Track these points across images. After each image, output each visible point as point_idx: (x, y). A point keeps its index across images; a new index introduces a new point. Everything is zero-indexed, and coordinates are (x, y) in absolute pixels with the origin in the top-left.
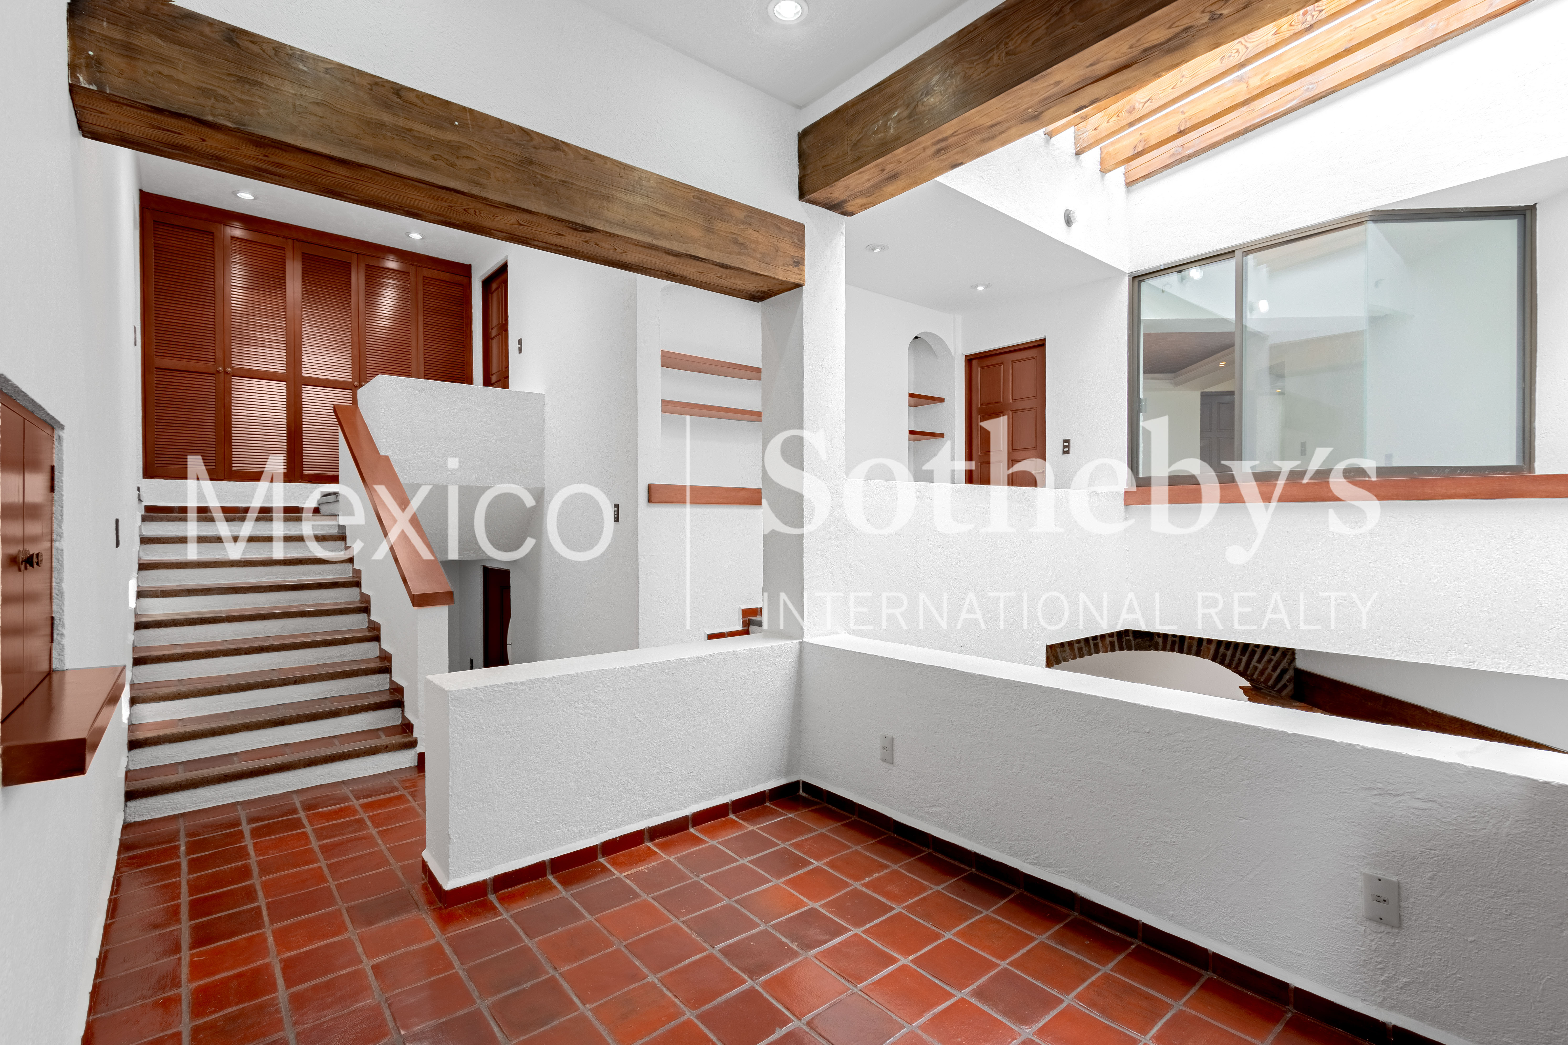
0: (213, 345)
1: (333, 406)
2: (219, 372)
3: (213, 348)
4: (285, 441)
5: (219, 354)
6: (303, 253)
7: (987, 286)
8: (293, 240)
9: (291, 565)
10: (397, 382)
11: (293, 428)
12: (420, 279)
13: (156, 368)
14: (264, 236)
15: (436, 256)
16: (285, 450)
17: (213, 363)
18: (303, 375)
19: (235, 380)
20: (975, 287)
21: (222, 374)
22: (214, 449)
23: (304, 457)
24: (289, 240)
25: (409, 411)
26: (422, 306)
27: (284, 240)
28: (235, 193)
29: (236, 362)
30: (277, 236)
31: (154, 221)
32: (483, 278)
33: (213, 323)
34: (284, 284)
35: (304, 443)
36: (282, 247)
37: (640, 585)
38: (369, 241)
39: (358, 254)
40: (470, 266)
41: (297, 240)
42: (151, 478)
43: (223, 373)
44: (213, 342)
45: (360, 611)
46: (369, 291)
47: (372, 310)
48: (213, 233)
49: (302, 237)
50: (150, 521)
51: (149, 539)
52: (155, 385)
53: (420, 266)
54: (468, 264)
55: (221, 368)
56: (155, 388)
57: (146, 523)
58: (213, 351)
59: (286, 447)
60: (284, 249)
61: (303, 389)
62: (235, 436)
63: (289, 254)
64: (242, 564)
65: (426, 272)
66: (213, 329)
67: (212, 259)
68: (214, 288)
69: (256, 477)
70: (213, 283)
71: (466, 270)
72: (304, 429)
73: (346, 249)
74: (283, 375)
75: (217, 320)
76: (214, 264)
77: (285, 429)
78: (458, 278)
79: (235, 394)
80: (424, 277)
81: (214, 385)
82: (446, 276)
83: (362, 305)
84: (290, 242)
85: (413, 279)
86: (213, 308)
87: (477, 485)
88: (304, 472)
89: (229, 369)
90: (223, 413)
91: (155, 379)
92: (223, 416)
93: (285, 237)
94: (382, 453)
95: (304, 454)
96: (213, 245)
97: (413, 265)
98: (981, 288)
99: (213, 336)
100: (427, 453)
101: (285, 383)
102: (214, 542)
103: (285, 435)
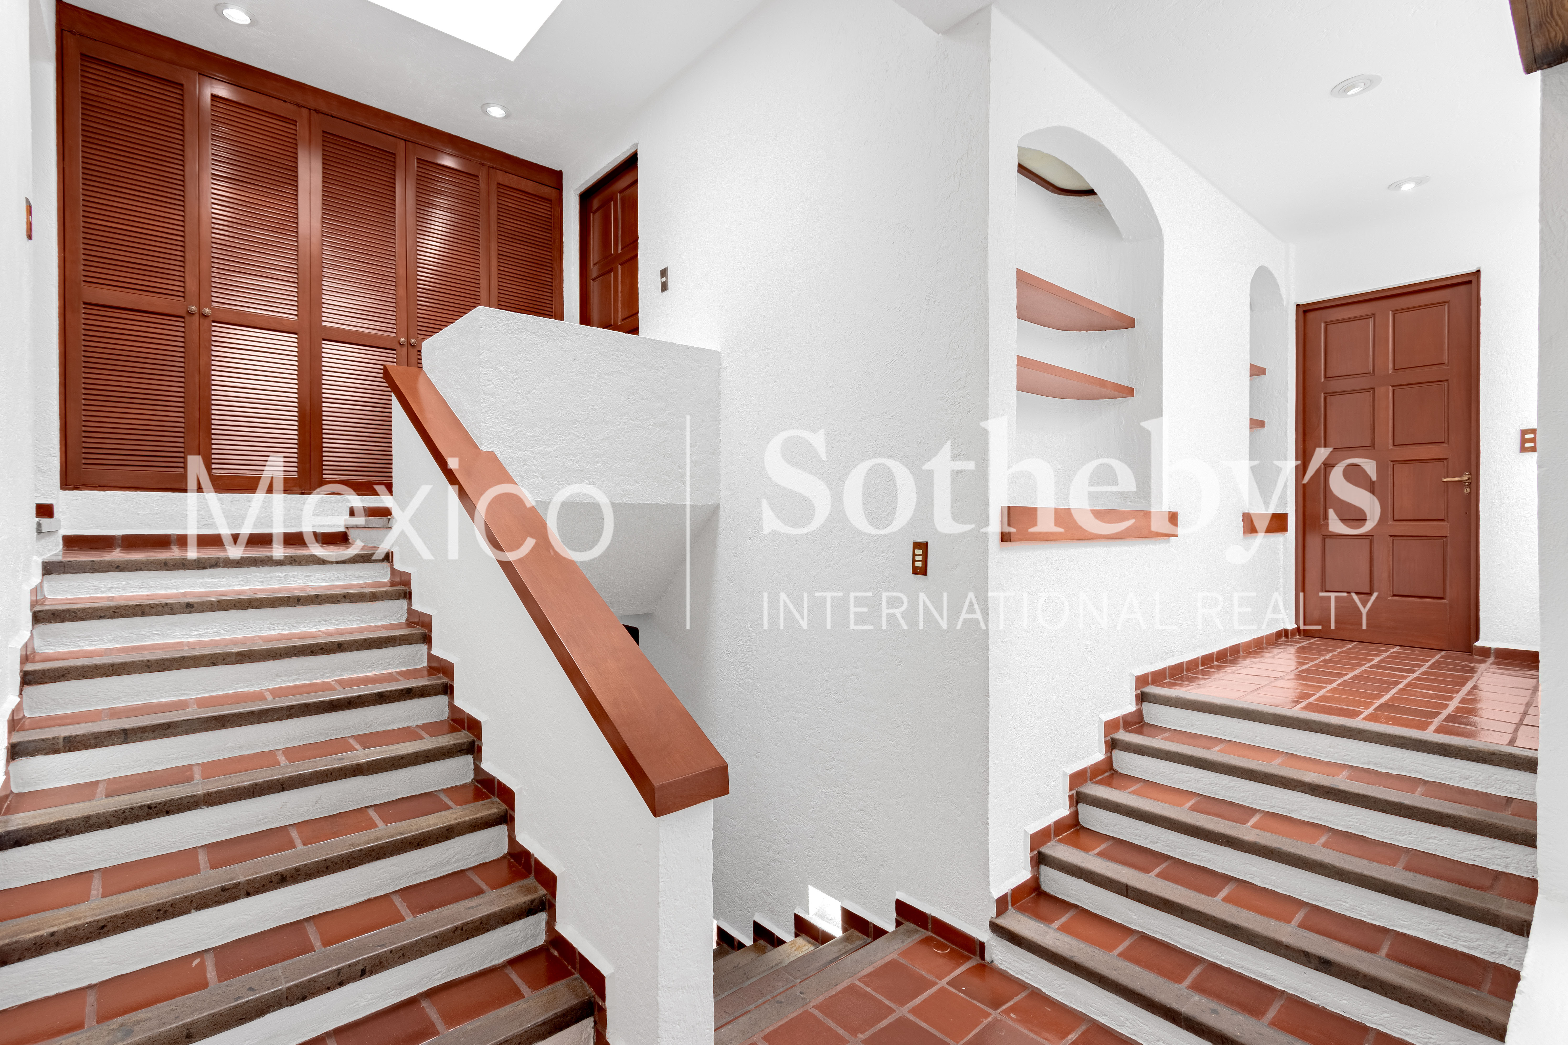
0: (182, 269)
1: (382, 367)
2: (191, 314)
3: (182, 274)
4: (296, 428)
5: (191, 285)
6: (324, 132)
7: (1419, 182)
8: (310, 109)
9: (323, 654)
10: (508, 320)
11: (308, 408)
12: (494, 187)
13: (85, 303)
14: (264, 98)
15: (515, 155)
16: (296, 442)
17: (182, 299)
18: (324, 324)
19: (216, 328)
20: (1397, 186)
21: (196, 317)
22: (182, 440)
23: (324, 454)
24: (303, 109)
25: (526, 374)
26: (496, 227)
27: (295, 108)
28: (218, 9)
29: (219, 300)
30: (285, 101)
31: (82, 55)
32: (582, 189)
33: (182, 234)
34: (295, 179)
35: (324, 431)
36: (293, 120)
37: (991, 699)
38: (423, 123)
39: (405, 140)
40: (561, 172)
41: (317, 111)
42: (76, 488)
43: (197, 315)
44: (182, 264)
45: (460, 751)
46: (421, 199)
47: (425, 229)
48: (182, 85)
49: (323, 106)
50: (59, 573)
51: (53, 614)
52: (83, 332)
53: (493, 168)
54: (558, 170)
55: (194, 308)
56: (83, 337)
57: (53, 576)
58: (182, 279)
59: (296, 437)
60: (294, 122)
61: (324, 346)
62: (216, 420)
63: (302, 131)
64: (233, 657)
65: (501, 177)
66: (182, 244)
67: (180, 127)
68: (183, 176)
69: (249, 485)
70: (181, 168)
71: (556, 178)
72: (324, 409)
73: (389, 131)
74: (292, 322)
75: (187, 229)
76: (183, 135)
77: (296, 409)
78: (546, 191)
79: (216, 350)
80: (499, 184)
81: (182, 334)
82: (529, 186)
83: (411, 220)
84: (305, 112)
85: (483, 185)
86: (182, 208)
87: (627, 501)
88: (324, 476)
89: (207, 310)
90: (197, 381)
91: (84, 321)
92: (197, 386)
93: (298, 105)
94: (483, 448)
95: (324, 449)
96: (182, 105)
97: (483, 165)
98: (1407, 187)
99: (181, 254)
100: (554, 448)
101: (296, 336)
102: (181, 613)
103: (296, 418)
